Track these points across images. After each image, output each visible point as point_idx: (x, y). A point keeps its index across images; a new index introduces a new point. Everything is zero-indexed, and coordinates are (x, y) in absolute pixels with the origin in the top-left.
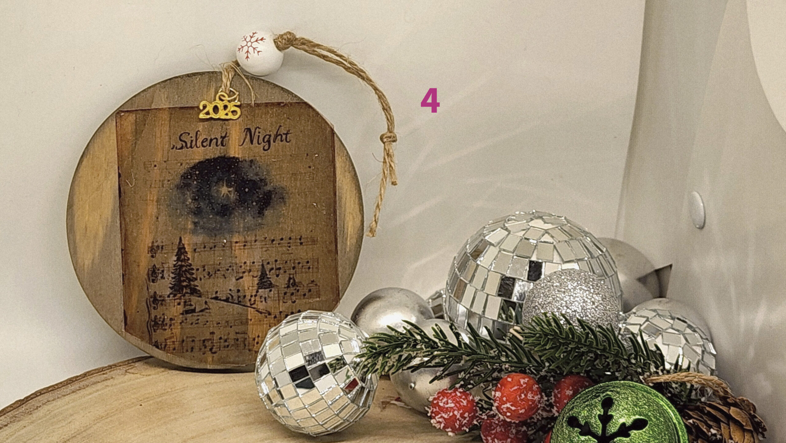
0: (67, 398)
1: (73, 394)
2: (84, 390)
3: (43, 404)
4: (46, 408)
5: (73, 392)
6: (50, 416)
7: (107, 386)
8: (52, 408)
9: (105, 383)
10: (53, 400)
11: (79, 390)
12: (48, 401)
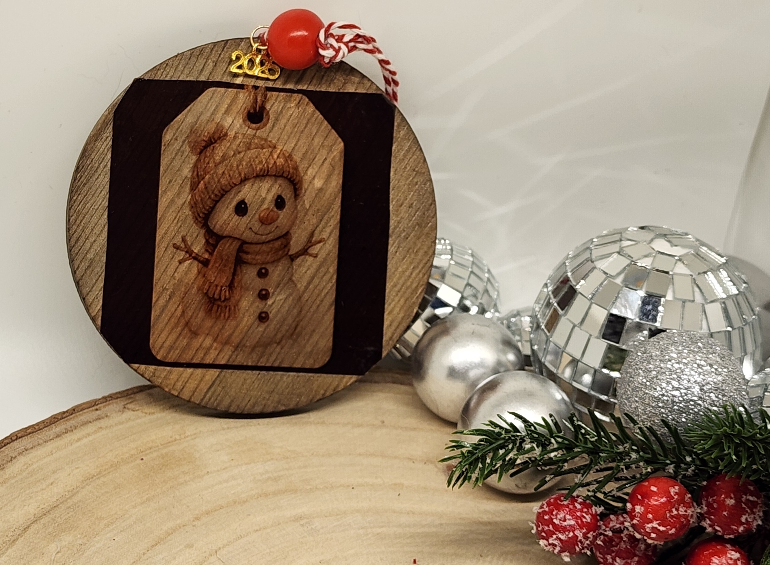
0: (50, 446)
1: (58, 439)
2: (71, 433)
3: (20, 454)
4: (22, 460)
5: (58, 436)
6: (27, 472)
7: (101, 428)
8: (30, 460)
9: (98, 424)
10: (32, 448)
11: (66, 433)
12: (26, 450)
